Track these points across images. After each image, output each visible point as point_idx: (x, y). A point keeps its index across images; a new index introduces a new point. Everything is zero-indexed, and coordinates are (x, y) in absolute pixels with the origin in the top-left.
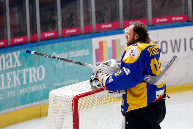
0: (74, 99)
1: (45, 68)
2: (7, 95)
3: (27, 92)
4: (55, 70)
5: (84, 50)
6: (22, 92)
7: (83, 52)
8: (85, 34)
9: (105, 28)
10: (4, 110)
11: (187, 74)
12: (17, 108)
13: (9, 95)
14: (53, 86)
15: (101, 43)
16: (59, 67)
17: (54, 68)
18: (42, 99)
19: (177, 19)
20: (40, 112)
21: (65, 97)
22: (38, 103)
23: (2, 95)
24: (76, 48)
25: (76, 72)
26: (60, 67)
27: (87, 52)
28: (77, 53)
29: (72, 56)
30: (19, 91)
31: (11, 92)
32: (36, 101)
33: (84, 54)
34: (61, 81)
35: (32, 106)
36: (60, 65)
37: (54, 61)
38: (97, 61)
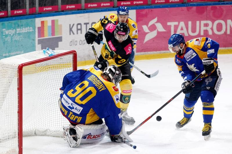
0: (19, 66)
4: (4, 43)
5: (28, 28)
7: (27, 29)
8: (29, 15)
9: (46, 10)
14: (2, 56)
15: (43, 23)
16: (8, 40)
17: (4, 41)
19: (105, 5)
21: (12, 65)
24: (22, 25)
25: (22, 45)
26: (9, 40)
27: (31, 30)
28: (23, 30)
29: (19, 32)
33: (29, 31)
34: (9, 52)
36: (8, 39)
37: (4, 35)
38: (39, 37)
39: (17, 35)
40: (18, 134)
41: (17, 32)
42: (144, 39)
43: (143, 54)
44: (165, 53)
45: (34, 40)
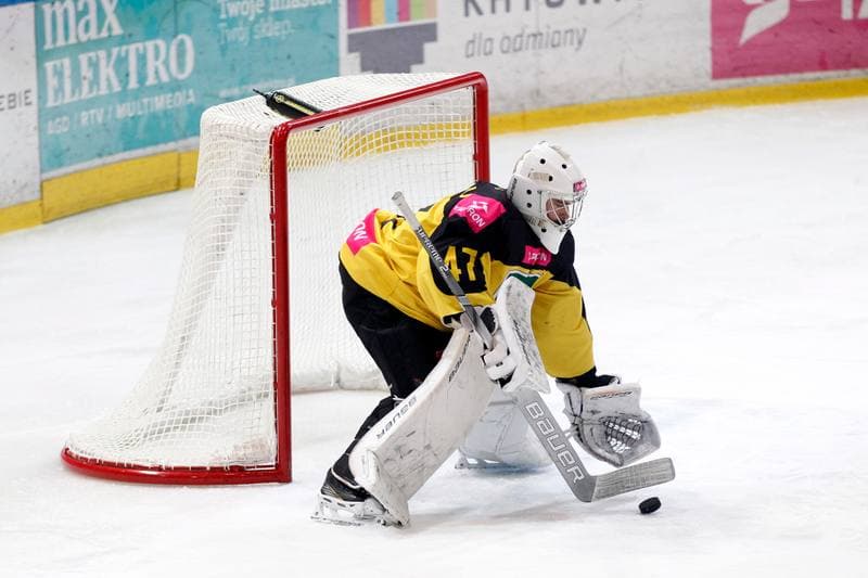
0: (273, 133)
1: (196, 45)
2: (79, 121)
3: (140, 113)
4: (223, 49)
6: (123, 111)
10: (70, 164)
11: (621, 69)
12: (109, 159)
13: (84, 121)
14: (217, 97)
16: (237, 39)
17: (223, 42)
18: (185, 136)
20: (179, 172)
21: (248, 128)
22: (172, 145)
23: (65, 118)
25: (289, 57)
26: (241, 39)
29: (278, 8)
30: (114, 111)
31: (92, 112)
32: (166, 141)
33: (313, 4)
34: (243, 81)
35: (155, 155)
36: (239, 34)
37: (222, 21)
38: (351, 25)
39: (270, 18)
40: (275, 382)
41: (272, 9)
42: (739, 28)
43: (739, 86)
44: (819, 79)
45: (332, 37)
